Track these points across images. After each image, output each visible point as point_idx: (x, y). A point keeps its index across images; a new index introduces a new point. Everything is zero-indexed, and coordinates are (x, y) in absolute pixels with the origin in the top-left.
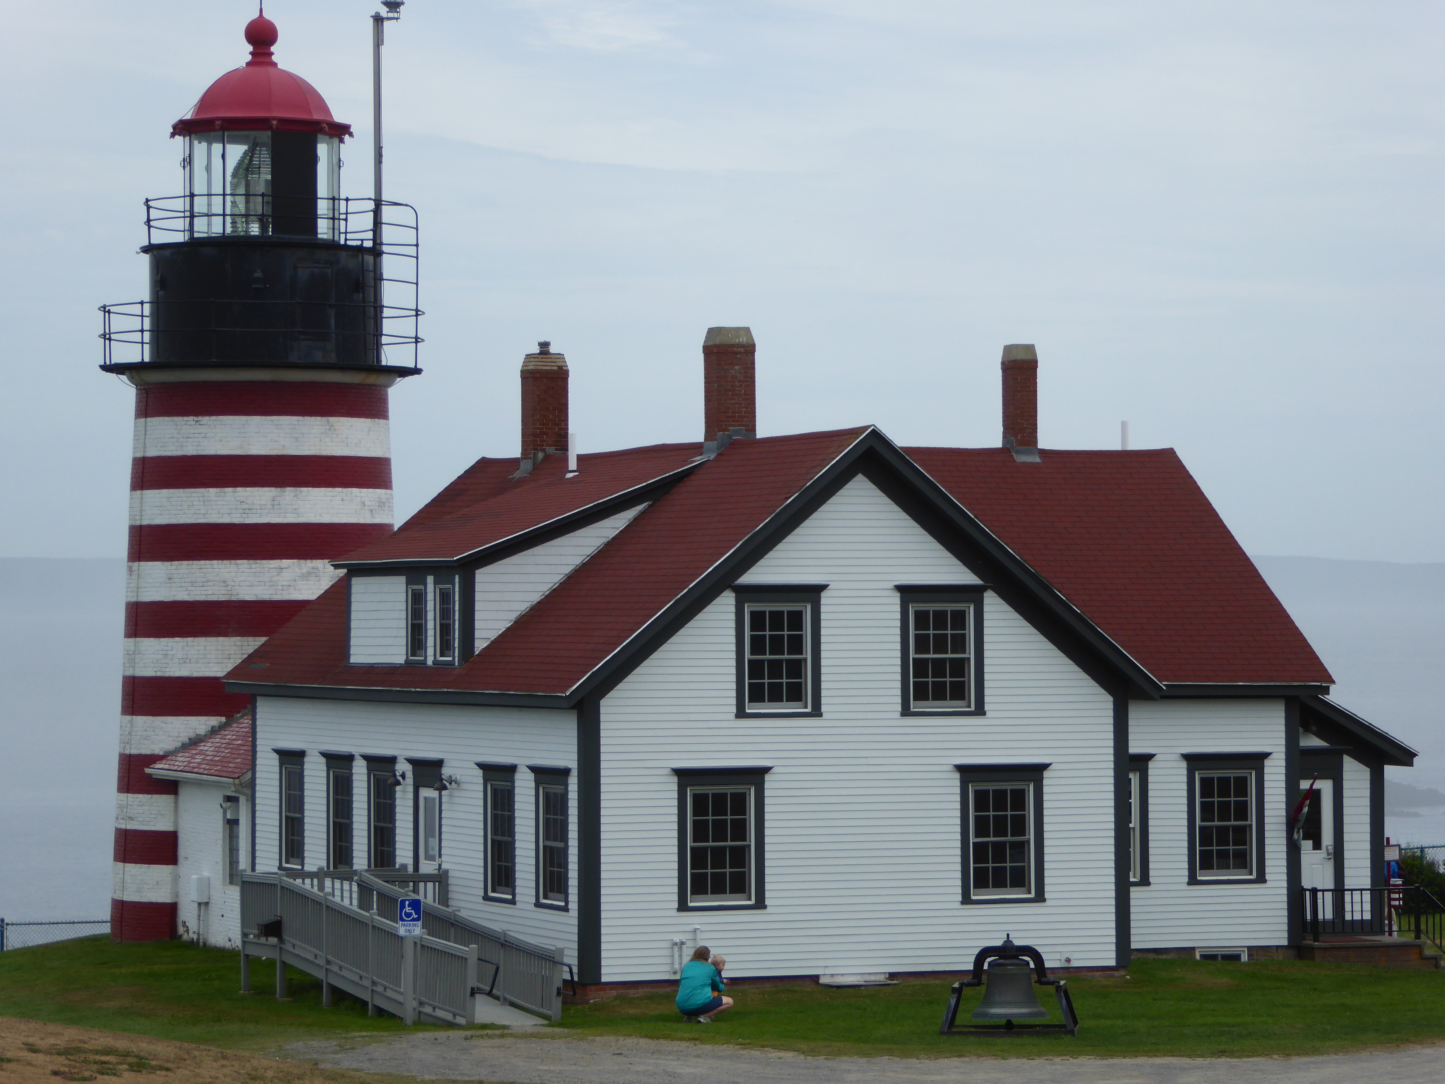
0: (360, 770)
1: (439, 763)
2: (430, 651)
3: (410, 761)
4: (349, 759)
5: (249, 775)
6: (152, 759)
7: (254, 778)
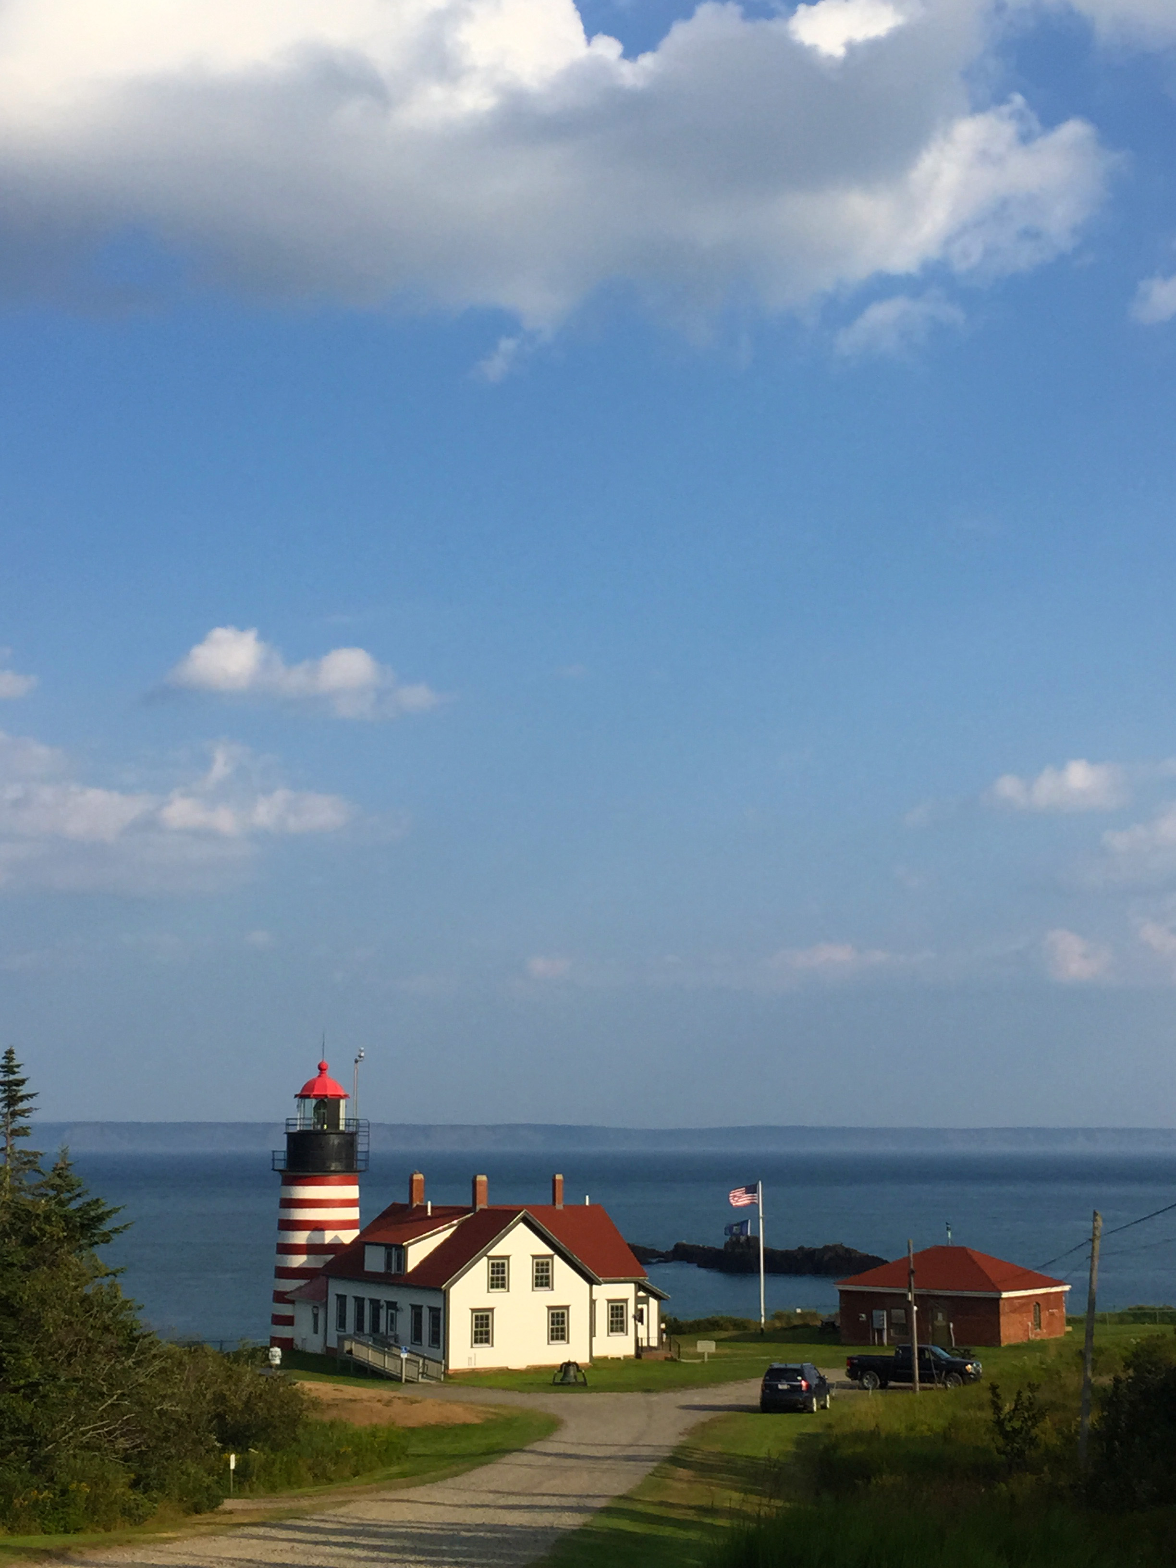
0: (367, 1304)
2: (393, 1269)
3: (385, 1301)
4: (363, 1299)
5: (325, 1300)
6: (286, 1293)
7: (327, 1301)
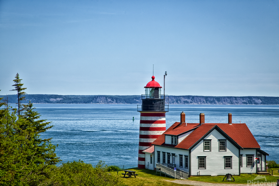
0: (166, 154)
1: (175, 154)
2: (174, 143)
3: (172, 153)
4: (165, 153)
6: (142, 150)
7: (154, 153)
